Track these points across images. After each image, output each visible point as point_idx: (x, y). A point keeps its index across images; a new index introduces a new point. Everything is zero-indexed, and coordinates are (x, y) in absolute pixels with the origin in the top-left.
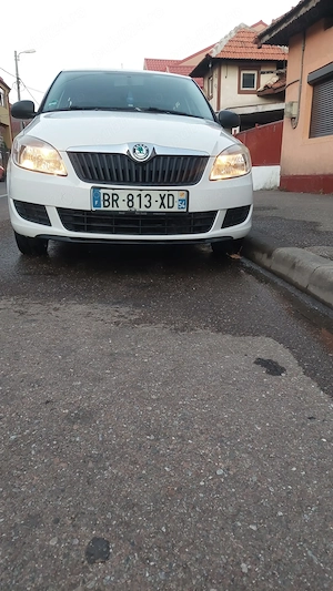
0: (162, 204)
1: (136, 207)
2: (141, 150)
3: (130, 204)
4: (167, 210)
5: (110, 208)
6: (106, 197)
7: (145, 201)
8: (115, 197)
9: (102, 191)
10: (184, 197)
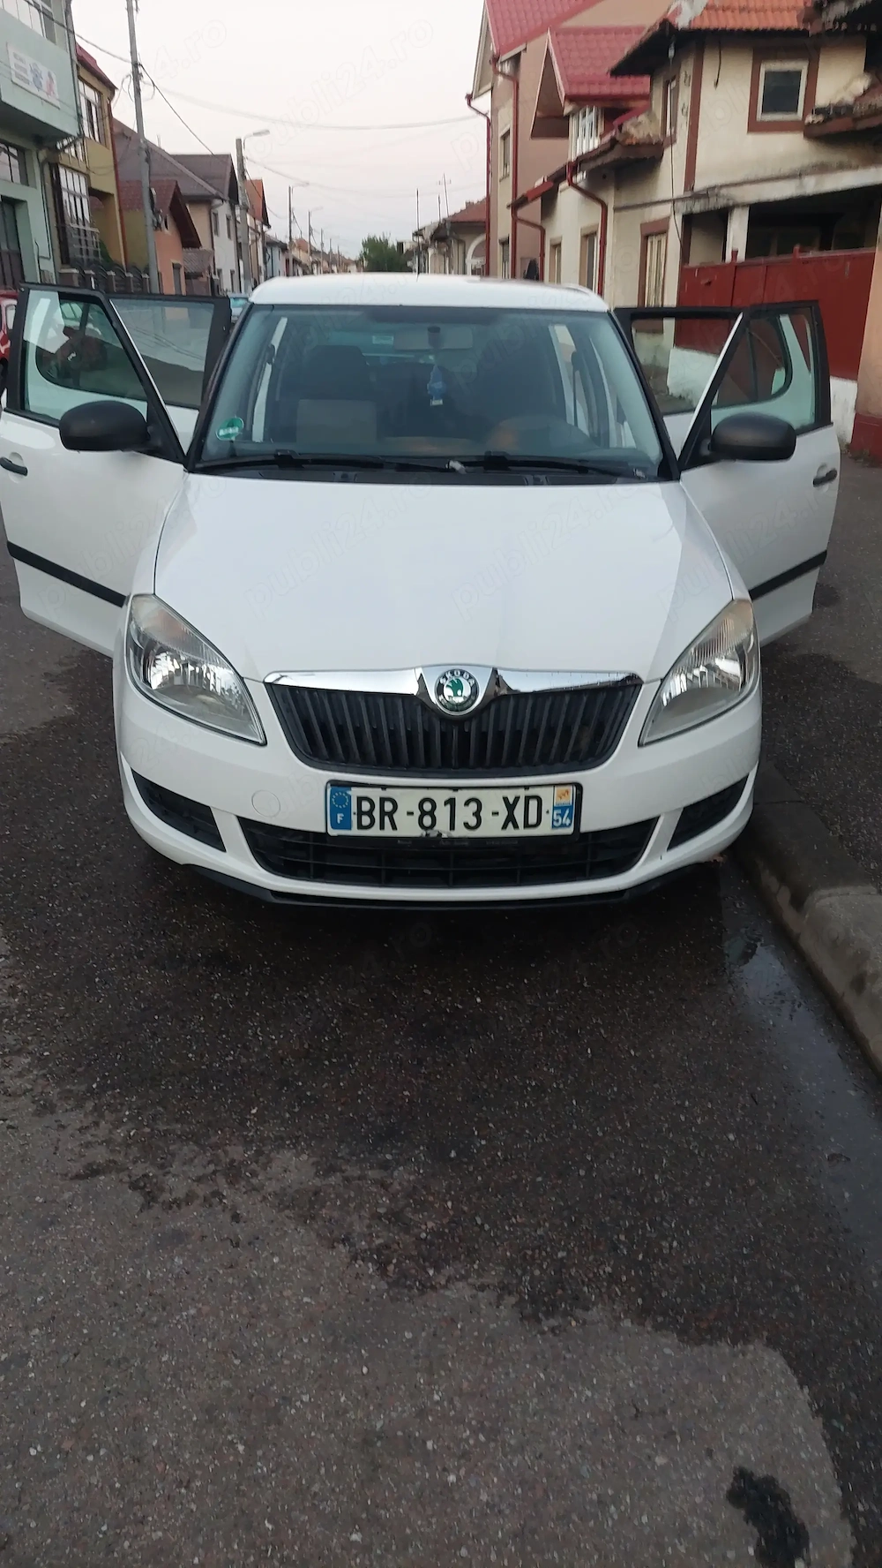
0: (511, 819)
1: (442, 826)
2: (457, 687)
3: (427, 821)
4: (522, 832)
5: (375, 832)
6: (366, 806)
7: (465, 814)
8: (388, 807)
9: (355, 793)
10: (569, 800)
